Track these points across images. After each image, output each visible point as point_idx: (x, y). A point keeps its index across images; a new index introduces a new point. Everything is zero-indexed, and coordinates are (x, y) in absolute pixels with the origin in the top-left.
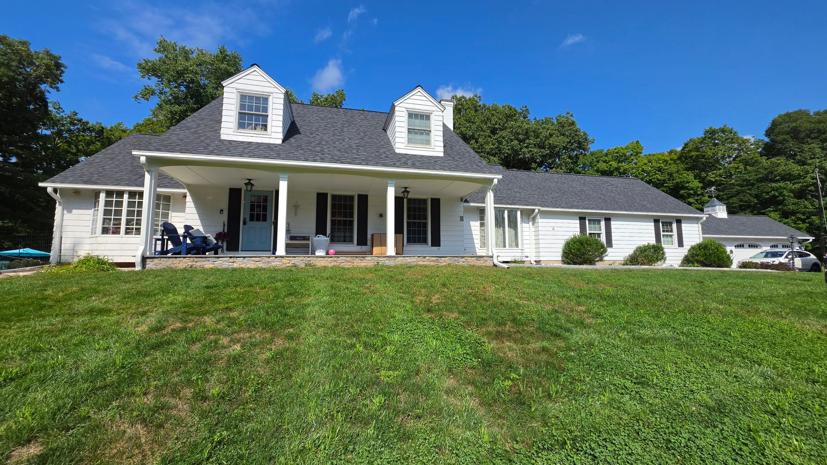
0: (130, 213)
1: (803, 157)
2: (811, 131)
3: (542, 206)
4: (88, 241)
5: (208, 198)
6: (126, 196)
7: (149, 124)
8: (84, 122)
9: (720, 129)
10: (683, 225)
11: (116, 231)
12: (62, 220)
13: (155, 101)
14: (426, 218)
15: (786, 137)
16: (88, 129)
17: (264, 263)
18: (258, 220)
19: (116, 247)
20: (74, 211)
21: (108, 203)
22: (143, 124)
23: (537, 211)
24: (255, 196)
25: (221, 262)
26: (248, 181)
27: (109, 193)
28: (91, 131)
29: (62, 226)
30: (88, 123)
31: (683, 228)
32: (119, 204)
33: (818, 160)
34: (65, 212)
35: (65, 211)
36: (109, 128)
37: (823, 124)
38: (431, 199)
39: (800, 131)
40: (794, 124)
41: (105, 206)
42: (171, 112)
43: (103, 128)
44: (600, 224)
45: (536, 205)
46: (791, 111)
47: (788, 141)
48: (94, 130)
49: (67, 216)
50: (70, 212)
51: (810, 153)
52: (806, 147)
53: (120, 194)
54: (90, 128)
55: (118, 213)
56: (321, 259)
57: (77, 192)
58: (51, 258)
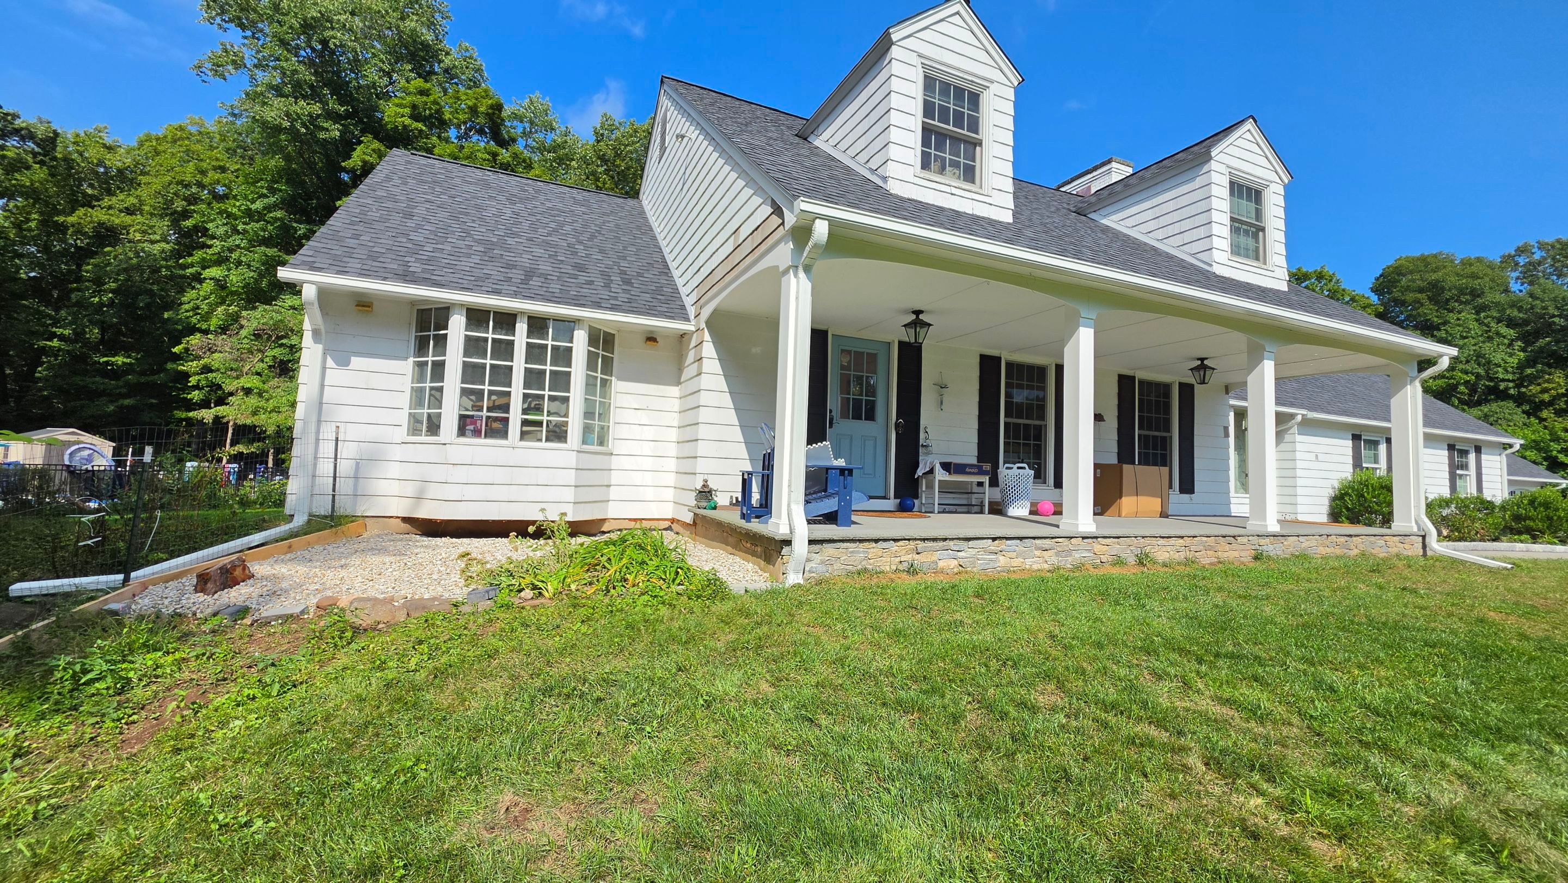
0: (533, 378)
1: (1451, 335)
2: (1462, 291)
3: (1311, 409)
4: (398, 452)
5: (754, 350)
6: (522, 327)
7: (181, 139)
8: (7, 114)
9: (1315, 272)
10: (1483, 457)
11: (498, 429)
12: (322, 386)
13: (239, 83)
14: (1168, 428)
15: (1419, 296)
16: (17, 131)
17: (1058, 554)
18: (857, 416)
19: (499, 475)
20: (356, 362)
21: (473, 346)
22: (165, 137)
23: (1299, 418)
24: (849, 352)
25: (973, 552)
26: (914, 317)
27: (476, 317)
28: (23, 138)
29: (321, 403)
30: (15, 116)
31: (1484, 464)
32: (504, 350)
33: (1473, 341)
34: (330, 362)
35: (329, 360)
36: (70, 136)
37: (1479, 281)
38: (1180, 384)
39: (1443, 289)
40: (1434, 277)
41: (467, 353)
42: (288, 115)
43: (56, 134)
44: (1376, 449)
45: (1302, 406)
46: (1426, 254)
47: (1422, 305)
48: (31, 136)
49: (335, 375)
50: (343, 362)
51: (1461, 329)
52: (1452, 317)
53: (506, 320)
54: (22, 129)
55: (503, 375)
56: (1162, 541)
57: (364, 303)
58: (290, 501)
